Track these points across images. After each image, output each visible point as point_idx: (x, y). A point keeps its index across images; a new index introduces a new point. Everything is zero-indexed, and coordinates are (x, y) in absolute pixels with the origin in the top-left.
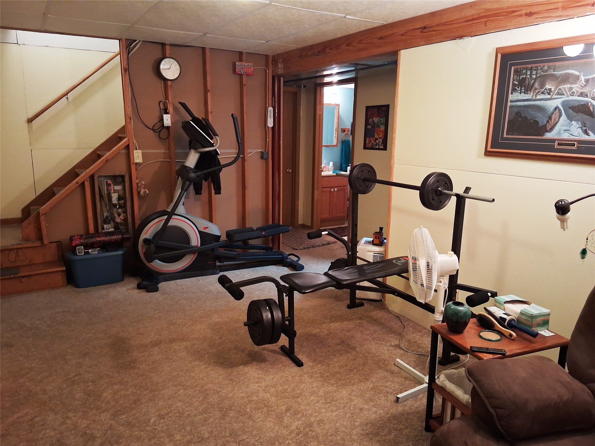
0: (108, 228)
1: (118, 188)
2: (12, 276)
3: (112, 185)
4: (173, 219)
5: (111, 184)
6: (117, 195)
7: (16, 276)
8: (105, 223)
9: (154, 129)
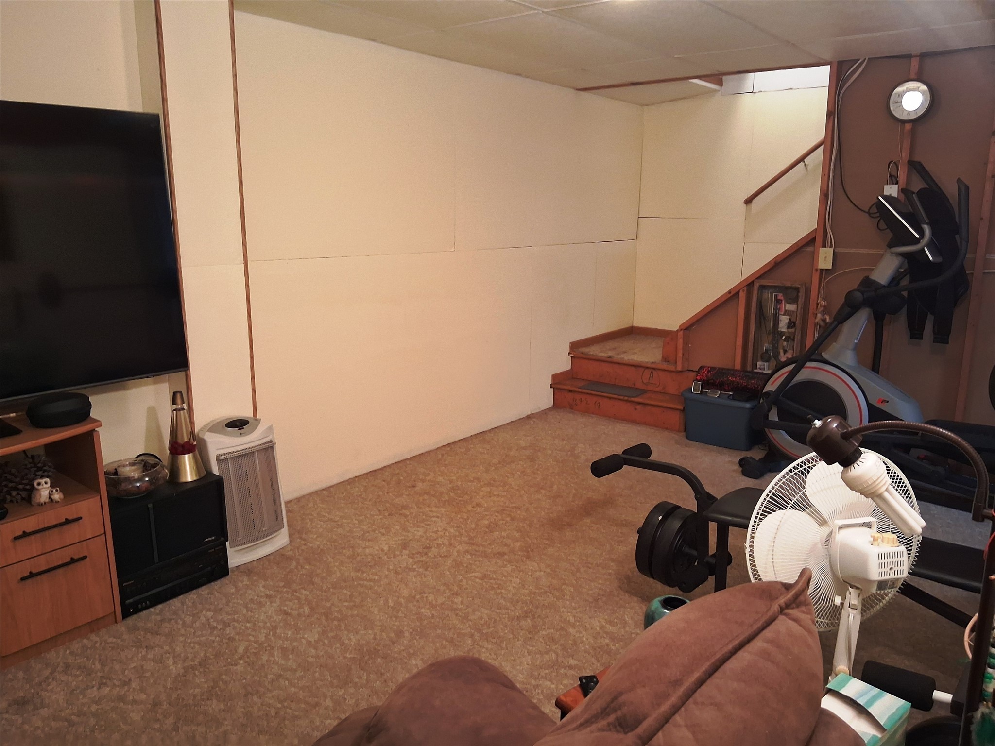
0: (762, 367)
1: (790, 307)
2: (626, 398)
3: (783, 302)
4: (807, 367)
5: (782, 300)
6: (787, 319)
7: (629, 399)
8: (763, 359)
9: (871, 211)
